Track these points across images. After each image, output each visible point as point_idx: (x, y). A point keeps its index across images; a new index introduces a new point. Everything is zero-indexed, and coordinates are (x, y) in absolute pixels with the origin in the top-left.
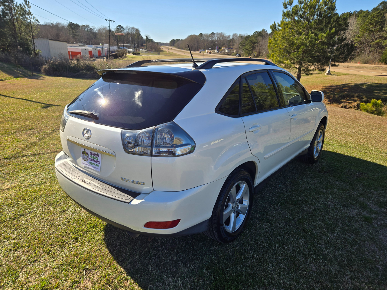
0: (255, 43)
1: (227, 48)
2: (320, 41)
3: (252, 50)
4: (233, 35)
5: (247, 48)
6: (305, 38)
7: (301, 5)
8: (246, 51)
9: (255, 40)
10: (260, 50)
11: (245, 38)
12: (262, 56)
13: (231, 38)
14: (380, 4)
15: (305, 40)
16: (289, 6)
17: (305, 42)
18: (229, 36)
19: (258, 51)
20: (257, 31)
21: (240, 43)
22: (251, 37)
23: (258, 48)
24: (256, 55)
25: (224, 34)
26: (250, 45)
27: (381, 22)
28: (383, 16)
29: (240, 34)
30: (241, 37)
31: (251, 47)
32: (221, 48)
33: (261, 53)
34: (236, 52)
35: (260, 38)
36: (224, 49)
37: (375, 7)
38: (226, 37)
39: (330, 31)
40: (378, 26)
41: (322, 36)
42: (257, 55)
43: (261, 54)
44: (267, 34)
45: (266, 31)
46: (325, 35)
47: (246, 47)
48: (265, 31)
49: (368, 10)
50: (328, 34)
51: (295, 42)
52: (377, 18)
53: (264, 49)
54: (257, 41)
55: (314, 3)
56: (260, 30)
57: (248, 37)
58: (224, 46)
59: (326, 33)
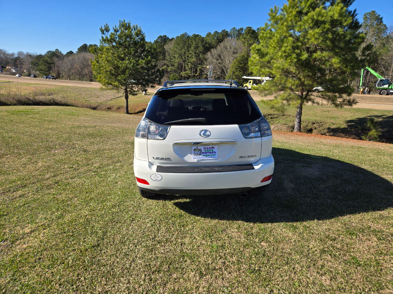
0: (50, 64)
1: (14, 68)
2: (140, 66)
3: (49, 70)
4: (19, 53)
5: (42, 69)
6: (128, 63)
7: (116, 33)
8: (42, 71)
9: (49, 60)
10: (58, 71)
11: (36, 57)
12: (62, 77)
13: (16, 56)
14: (158, 38)
15: (128, 64)
16: (107, 33)
17: (129, 66)
18: (13, 54)
19: (56, 72)
20: (50, 51)
21: (32, 63)
22: (43, 56)
23: (56, 69)
24: (55, 76)
25: (5, 51)
26: (44, 65)
27: (163, 52)
28: (163, 48)
29: (27, 53)
30: (30, 56)
31: (47, 67)
32: (5, 67)
33: (60, 74)
34: (28, 73)
35: (55, 59)
36: (10, 69)
37: (156, 40)
38: (8, 55)
39: (147, 59)
40: (161, 56)
41: (142, 62)
42: (57, 76)
43: (61, 76)
44: (62, 54)
45: (61, 52)
46: (144, 62)
47: (40, 67)
48: (59, 51)
49: (151, 42)
50: (146, 61)
51: (120, 65)
52: (159, 49)
53: (63, 70)
54: (52, 62)
55: (129, 33)
56: (53, 50)
57: (40, 57)
58: (9, 65)
59: (145, 60)
